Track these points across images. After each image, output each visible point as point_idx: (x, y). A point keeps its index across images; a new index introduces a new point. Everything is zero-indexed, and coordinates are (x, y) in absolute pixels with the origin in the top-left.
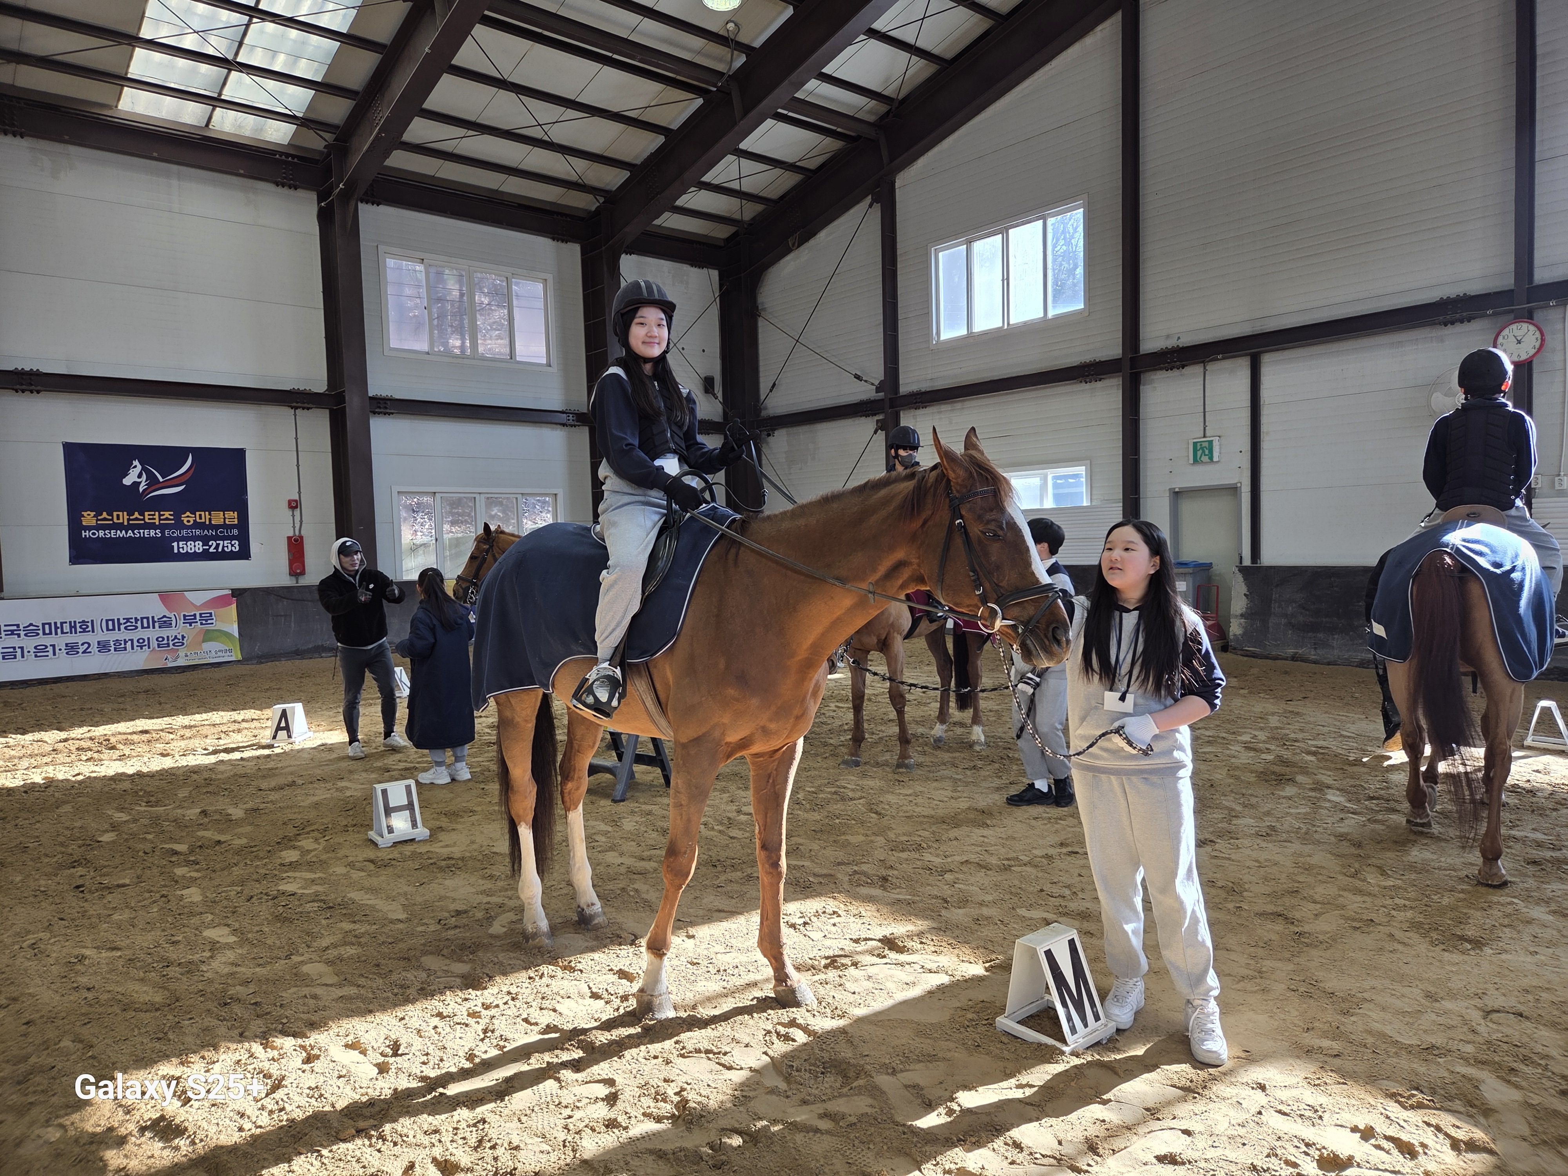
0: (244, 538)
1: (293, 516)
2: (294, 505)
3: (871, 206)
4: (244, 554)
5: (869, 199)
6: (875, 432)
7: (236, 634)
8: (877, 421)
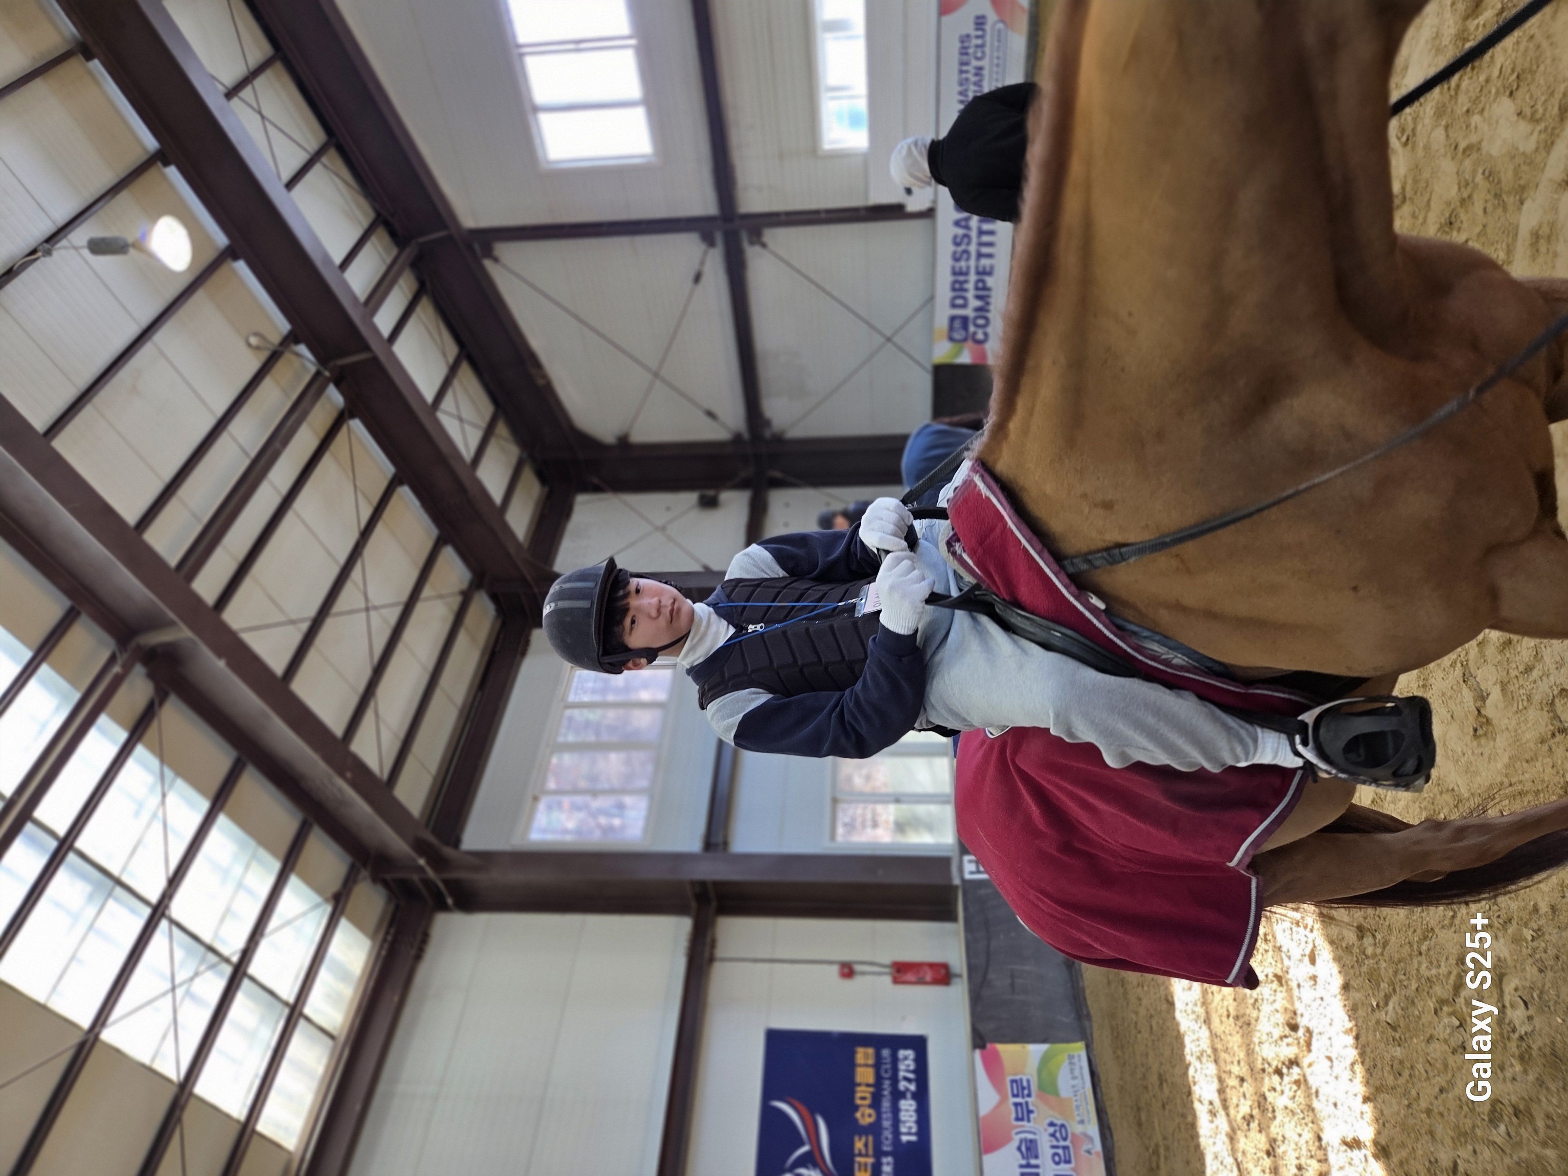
0: (897, 1042)
1: (863, 973)
2: (848, 971)
3: (496, 260)
4: (918, 1044)
5: (488, 264)
6: (764, 245)
7: (1044, 1047)
8: (752, 243)
